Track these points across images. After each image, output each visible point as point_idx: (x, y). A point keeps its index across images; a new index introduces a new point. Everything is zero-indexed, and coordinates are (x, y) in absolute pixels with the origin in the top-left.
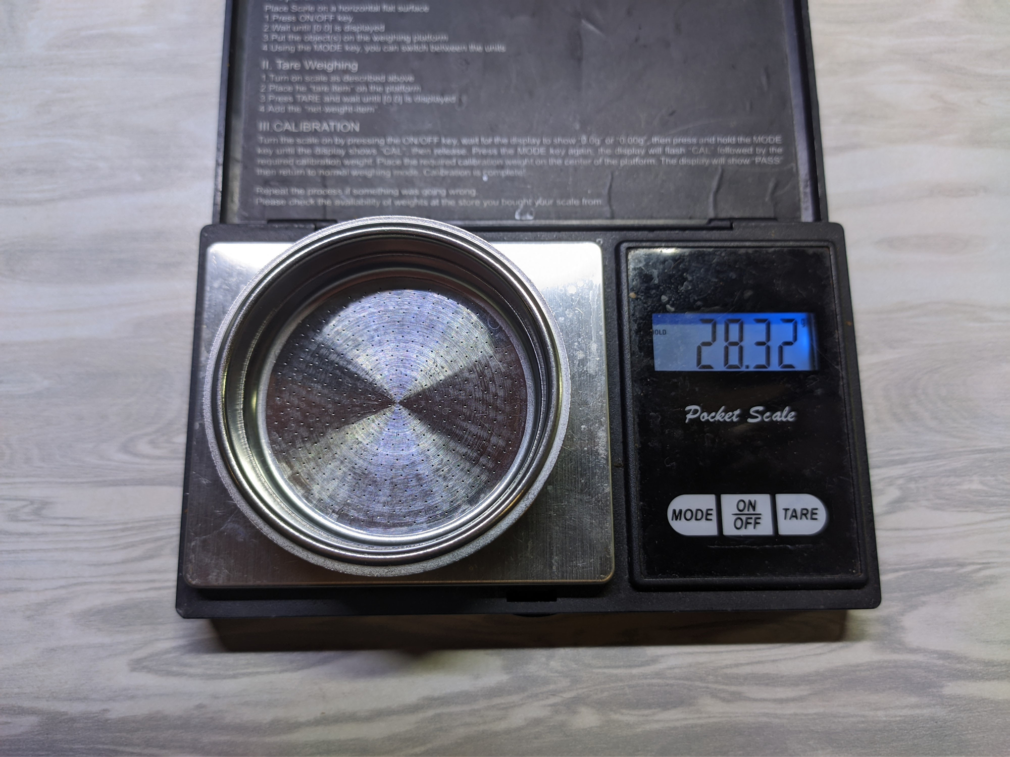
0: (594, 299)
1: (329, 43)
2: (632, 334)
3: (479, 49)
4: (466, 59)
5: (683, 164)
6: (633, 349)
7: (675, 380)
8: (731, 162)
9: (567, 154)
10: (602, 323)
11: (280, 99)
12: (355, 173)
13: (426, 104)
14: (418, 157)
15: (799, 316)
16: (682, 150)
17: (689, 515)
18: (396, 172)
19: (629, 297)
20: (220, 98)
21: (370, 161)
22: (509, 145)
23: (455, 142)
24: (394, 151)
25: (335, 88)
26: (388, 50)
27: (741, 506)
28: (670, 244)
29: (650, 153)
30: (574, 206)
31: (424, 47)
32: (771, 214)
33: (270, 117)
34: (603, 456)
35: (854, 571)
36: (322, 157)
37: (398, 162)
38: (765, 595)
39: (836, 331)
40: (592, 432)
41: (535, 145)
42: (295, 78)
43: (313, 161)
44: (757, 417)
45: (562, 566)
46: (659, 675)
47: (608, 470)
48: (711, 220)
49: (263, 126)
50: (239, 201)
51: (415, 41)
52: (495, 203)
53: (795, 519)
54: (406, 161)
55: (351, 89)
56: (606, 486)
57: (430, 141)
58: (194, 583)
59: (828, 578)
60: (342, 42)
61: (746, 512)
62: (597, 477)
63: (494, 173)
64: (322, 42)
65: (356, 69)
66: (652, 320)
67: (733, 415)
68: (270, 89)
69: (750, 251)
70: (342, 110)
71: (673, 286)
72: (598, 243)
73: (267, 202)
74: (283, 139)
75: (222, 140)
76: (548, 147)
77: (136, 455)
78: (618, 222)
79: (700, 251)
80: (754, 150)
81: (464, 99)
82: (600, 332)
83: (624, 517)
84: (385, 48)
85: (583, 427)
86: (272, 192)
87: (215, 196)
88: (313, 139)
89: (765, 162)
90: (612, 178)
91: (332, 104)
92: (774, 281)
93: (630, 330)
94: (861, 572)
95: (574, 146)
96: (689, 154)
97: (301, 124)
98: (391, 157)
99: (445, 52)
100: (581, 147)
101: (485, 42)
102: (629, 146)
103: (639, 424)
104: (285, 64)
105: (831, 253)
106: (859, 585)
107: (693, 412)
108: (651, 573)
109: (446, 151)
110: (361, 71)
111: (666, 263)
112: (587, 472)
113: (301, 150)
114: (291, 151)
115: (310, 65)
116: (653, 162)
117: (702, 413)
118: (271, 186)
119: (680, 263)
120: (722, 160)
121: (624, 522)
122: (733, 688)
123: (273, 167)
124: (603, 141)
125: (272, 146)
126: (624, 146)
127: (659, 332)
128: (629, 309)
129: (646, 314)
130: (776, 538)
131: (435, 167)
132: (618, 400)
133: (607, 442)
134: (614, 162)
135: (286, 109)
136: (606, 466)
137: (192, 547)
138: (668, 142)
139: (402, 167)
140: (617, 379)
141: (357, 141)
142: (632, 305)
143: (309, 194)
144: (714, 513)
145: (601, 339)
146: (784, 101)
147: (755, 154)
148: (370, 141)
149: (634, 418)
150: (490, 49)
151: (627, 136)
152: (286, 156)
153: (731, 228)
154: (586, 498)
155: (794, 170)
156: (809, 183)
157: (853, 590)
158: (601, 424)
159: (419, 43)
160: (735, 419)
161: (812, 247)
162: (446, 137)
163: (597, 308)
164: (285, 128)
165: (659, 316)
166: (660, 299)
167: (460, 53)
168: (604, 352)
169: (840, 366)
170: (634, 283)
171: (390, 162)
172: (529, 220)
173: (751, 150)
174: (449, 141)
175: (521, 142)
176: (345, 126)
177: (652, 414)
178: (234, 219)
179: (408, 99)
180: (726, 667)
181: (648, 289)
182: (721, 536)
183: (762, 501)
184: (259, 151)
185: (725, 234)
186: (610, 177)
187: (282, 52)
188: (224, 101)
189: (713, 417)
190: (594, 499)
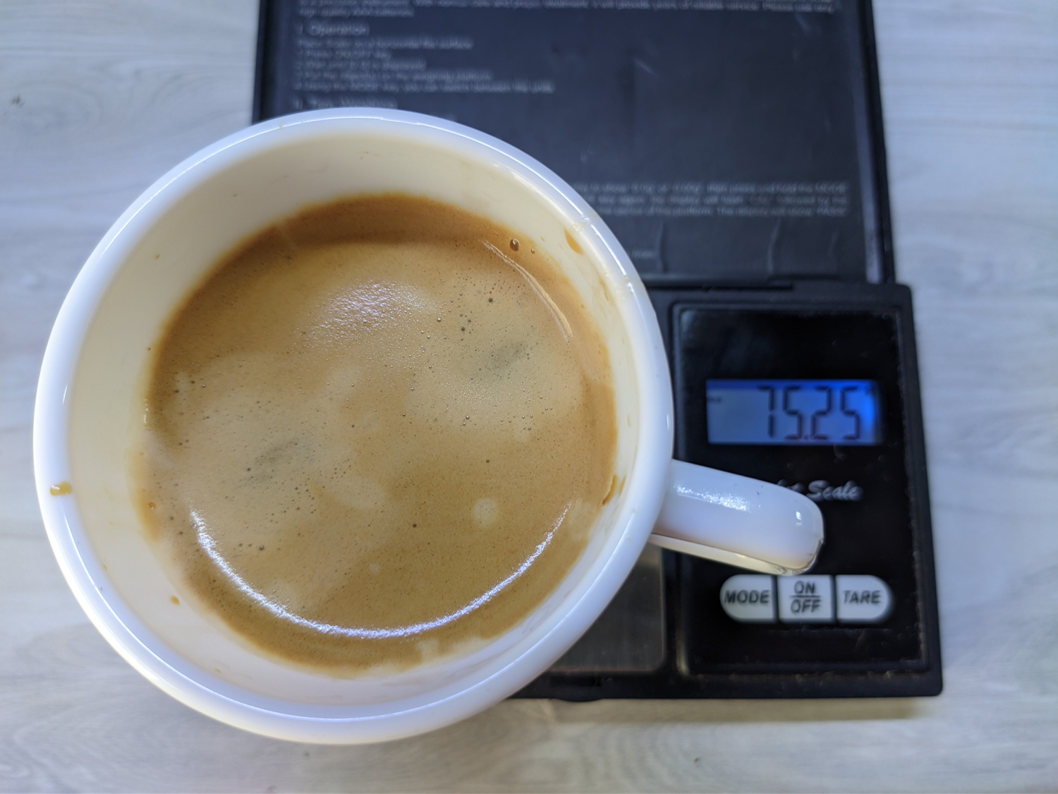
1: (366, 81)
3: (525, 88)
4: (510, 99)
5: (740, 215)
8: (791, 213)
9: (617, 203)
15: (863, 385)
16: (738, 200)
26: (429, 90)
27: (800, 588)
28: (725, 306)
29: (705, 202)
31: (467, 88)
32: (833, 270)
48: (771, 278)
51: (456, 80)
53: (855, 601)
59: (888, 664)
60: (381, 81)
61: (804, 594)
64: (359, 81)
66: (706, 387)
69: (811, 314)
76: (597, 195)
78: (670, 277)
80: (817, 200)
84: (426, 88)
89: (828, 213)
90: (665, 230)
94: (924, 659)
95: (625, 195)
96: (748, 203)
99: (490, 92)
100: (632, 195)
101: (530, 80)
102: (682, 194)
105: (897, 317)
116: (708, 212)
120: (781, 212)
124: (656, 189)
126: (677, 195)
127: (714, 399)
128: (682, 375)
134: (667, 212)
138: (724, 190)
144: (770, 594)
146: (849, 148)
147: (817, 205)
150: (536, 89)
151: (681, 183)
153: (789, 288)
155: (860, 223)
156: (875, 235)
159: (461, 82)
161: (877, 311)
165: (713, 382)
167: (505, 93)
173: (813, 200)
182: (778, 623)
183: (823, 583)
185: (785, 295)
186: (662, 228)
187: (317, 91)
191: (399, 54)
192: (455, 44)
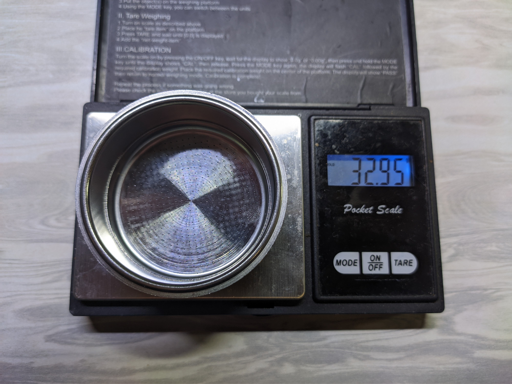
0: (296, 146)
1: (155, 4)
2: (316, 165)
3: (236, 9)
4: (229, 14)
5: (344, 74)
6: (317, 174)
7: (339, 191)
8: (370, 74)
9: (282, 67)
10: (301, 160)
11: (128, 34)
12: (168, 75)
13: (207, 39)
14: (202, 67)
15: (405, 157)
16: (344, 66)
17: (345, 263)
18: (191, 75)
19: (315, 146)
20: (95, 34)
21: (176, 69)
22: (252, 62)
23: (222, 59)
24: (190, 64)
25: (158, 29)
26: (187, 9)
27: (373, 258)
28: (337, 117)
29: (327, 67)
30: (286, 96)
31: (206, 8)
32: (390, 101)
33: (122, 44)
34: (300, 231)
35: (431, 293)
36: (150, 66)
37: (192, 70)
38: (384, 305)
39: (424, 166)
40: (294, 218)
41: (265, 62)
42: (136, 23)
43: (145, 69)
44: (381, 211)
45: (277, 290)
46: (326, 346)
47: (302, 239)
48: (359, 105)
49: (119, 49)
50: (105, 89)
51: (202, 4)
52: (243, 93)
53: (400, 265)
54: (196, 69)
55: (167, 29)
56: (301, 247)
57: (209, 59)
58: (79, 297)
59: (417, 297)
60: (162, 4)
61: (375, 261)
62: (296, 242)
63: (243, 77)
64: (151, 4)
65: (170, 19)
66: (327, 158)
67: (369, 210)
68: (123, 29)
69: (380, 122)
70: (162, 41)
71: (338, 140)
72: (299, 116)
73: (120, 90)
74: (129, 56)
75: (96, 56)
76: (272, 63)
77: (48, 226)
78: (310, 105)
79: (353, 121)
80: (383, 67)
81: (228, 36)
82: (299, 165)
83: (311, 263)
84: (185, 7)
85: (289, 215)
86: (123, 85)
87: (92, 87)
88: (146, 56)
89: (388, 74)
90: (307, 81)
91: (156, 37)
92: (392, 138)
93: (315, 163)
94: (435, 294)
95: (286, 63)
96: (348, 69)
97: (139, 49)
98: (188, 67)
99: (217, 10)
100: (290, 63)
101: (239, 5)
102: (316, 64)
103: (319, 214)
104: (131, 15)
105: (422, 124)
106: (433, 301)
107: (348, 207)
108: (324, 294)
109: (217, 64)
110: (172, 20)
111: (335, 128)
112: (291, 239)
113: (139, 62)
114: (133, 62)
115: (144, 16)
116: (328, 73)
117: (353, 208)
118: (123, 82)
119: (342, 128)
120: (365, 72)
121: (310, 266)
122: (365, 353)
123: (124, 71)
124: (302, 61)
125: (124, 60)
126: (313, 64)
127: (331, 165)
128: (315, 152)
129: (324, 155)
130: (391, 275)
131: (212, 73)
132: (308, 201)
133: (302, 224)
134: (308, 72)
135: (131, 40)
136: (301, 237)
137: (78, 278)
138: (337, 62)
139: (194, 72)
140: (308, 190)
141: (170, 58)
142: (316, 150)
143: (143, 86)
144: (358, 262)
145: (300, 168)
146: (398, 42)
147: (382, 69)
148: (177, 58)
149: (316, 211)
150: (242, 9)
151: (315, 58)
152: (131, 65)
153: (370, 109)
154: (290, 254)
155: (403, 78)
156: (411, 86)
157: (430, 303)
158: (299, 214)
159: (204, 5)
160: (370, 212)
161: (412, 120)
162: (218, 56)
163: (298, 152)
164: (130, 51)
165: (331, 156)
166: (331, 147)
167: (226, 11)
168: (301, 175)
169: (426, 184)
170: (318, 138)
171: (187, 70)
172: (262, 102)
173: (381, 67)
174: (219, 59)
175: (258, 60)
176: (163, 50)
177: (326, 208)
178: (102, 99)
179: (198, 36)
180: (362, 342)
181: (325, 142)
182: (362, 275)
183: (384, 256)
184: (116, 62)
185: (367, 112)
186: (305, 80)
187: (129, 9)
188: (98, 35)
189: (359, 211)
190: (295, 254)
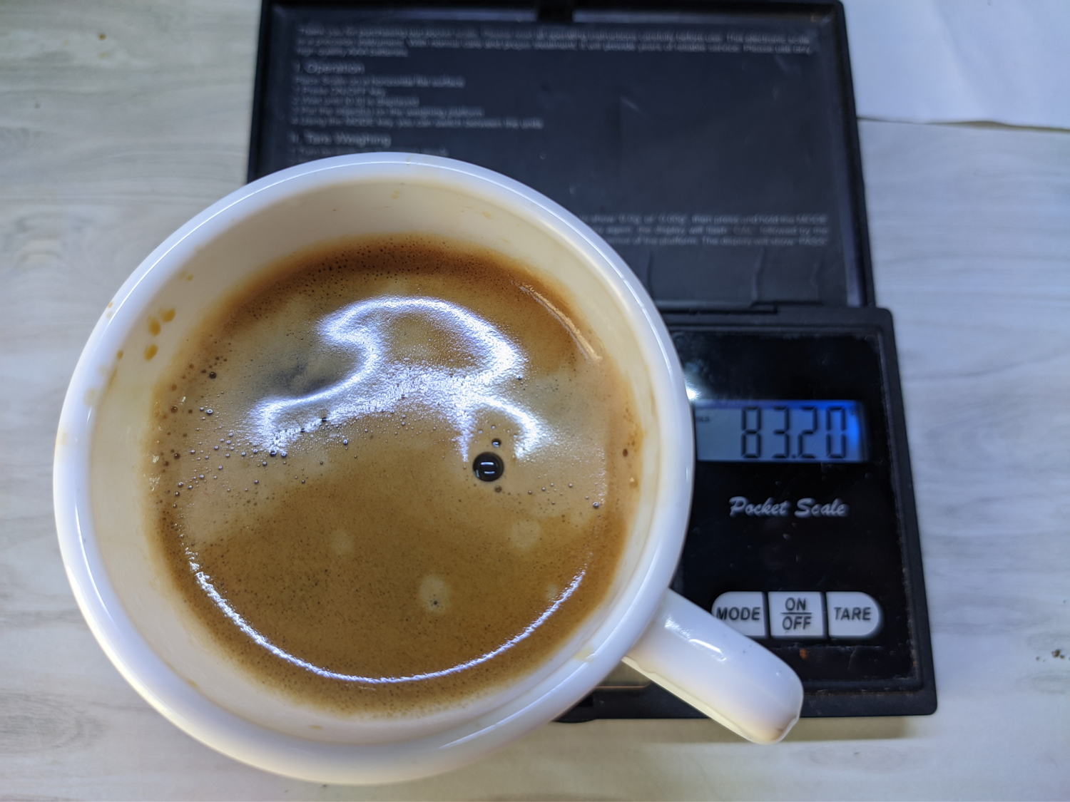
1: (361, 117)
3: (515, 125)
4: (501, 135)
5: (725, 244)
8: (773, 243)
15: (847, 404)
16: (722, 230)
17: (734, 614)
26: (422, 126)
27: (791, 605)
28: (712, 329)
29: (690, 232)
31: (459, 123)
32: (815, 297)
38: (814, 700)
44: (805, 510)
48: (755, 303)
51: (449, 116)
53: (845, 620)
59: (881, 682)
60: (375, 117)
61: (795, 611)
64: (354, 116)
65: (390, 143)
67: (780, 507)
69: (796, 336)
80: (798, 231)
84: (419, 123)
89: (810, 244)
90: (651, 259)
95: (612, 225)
96: (731, 234)
99: (480, 128)
100: (619, 225)
101: (521, 118)
102: (669, 225)
104: (316, 138)
105: (879, 339)
106: (915, 688)
107: (739, 504)
110: (394, 146)
115: (341, 140)
116: (693, 242)
117: (747, 505)
120: (765, 241)
124: (642, 220)
126: (663, 226)
130: (827, 640)
134: (654, 241)
138: (709, 221)
144: (762, 612)
146: (828, 181)
147: (798, 235)
150: (527, 124)
151: (667, 214)
153: (775, 312)
155: (839, 253)
156: (855, 265)
159: (454, 118)
160: (782, 512)
161: (859, 333)
167: (496, 129)
173: (795, 231)
183: (813, 600)
185: (769, 319)
186: (648, 257)
187: (313, 126)
189: (759, 510)
191: (392, 92)
192: (448, 82)
